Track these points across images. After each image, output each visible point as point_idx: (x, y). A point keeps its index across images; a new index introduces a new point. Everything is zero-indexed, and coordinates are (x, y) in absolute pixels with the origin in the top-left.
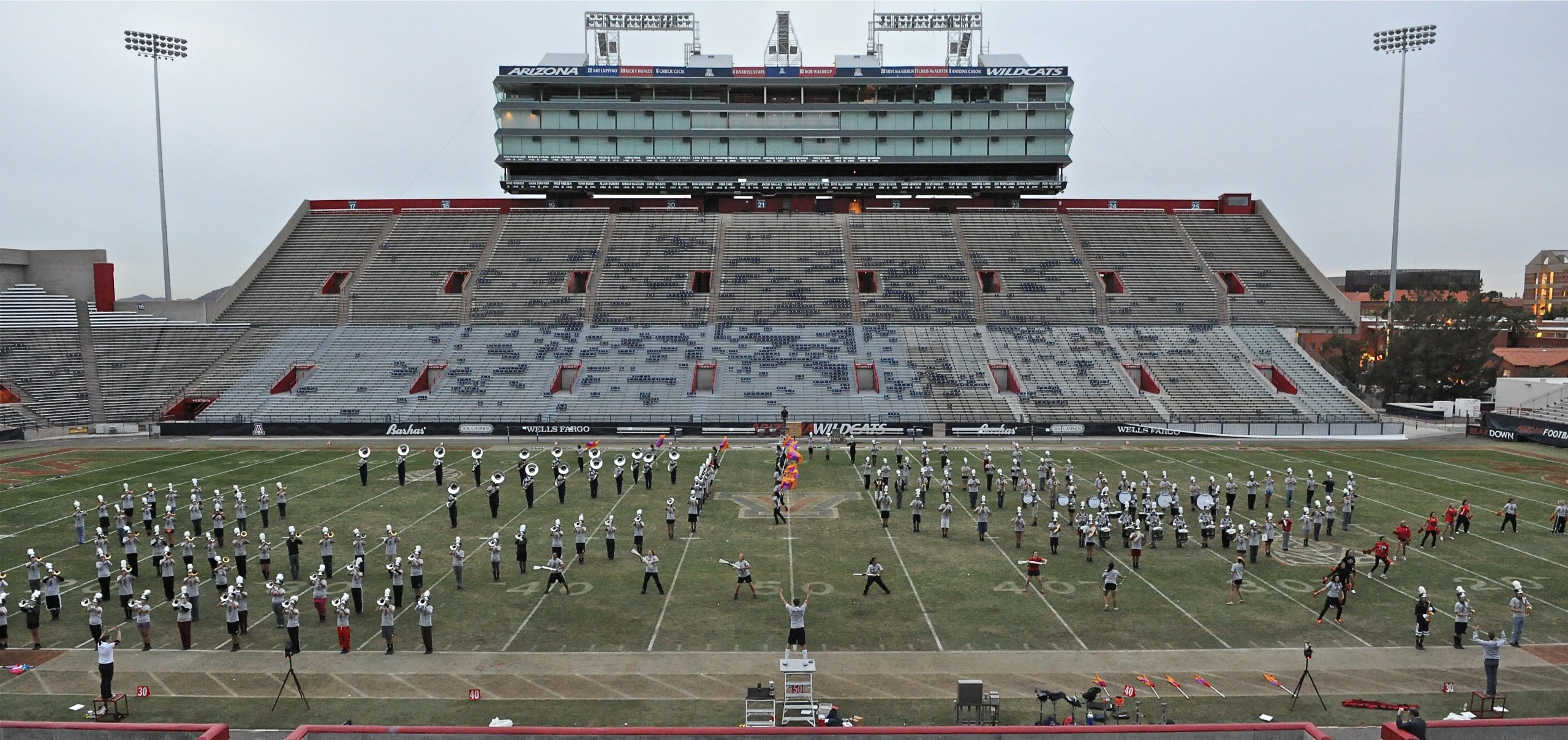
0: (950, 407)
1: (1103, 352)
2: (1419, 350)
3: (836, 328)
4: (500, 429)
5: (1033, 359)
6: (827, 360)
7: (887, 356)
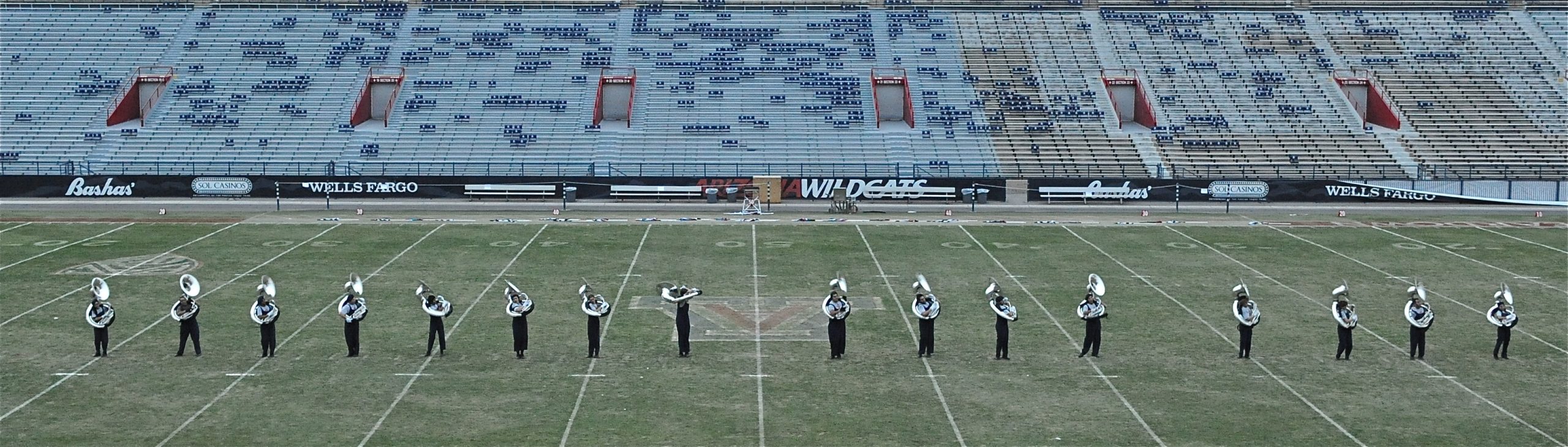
0: (1035, 150)
1: (1302, 57)
3: (841, 16)
4: (262, 187)
5: (1179, 68)
6: (824, 70)
7: (929, 62)
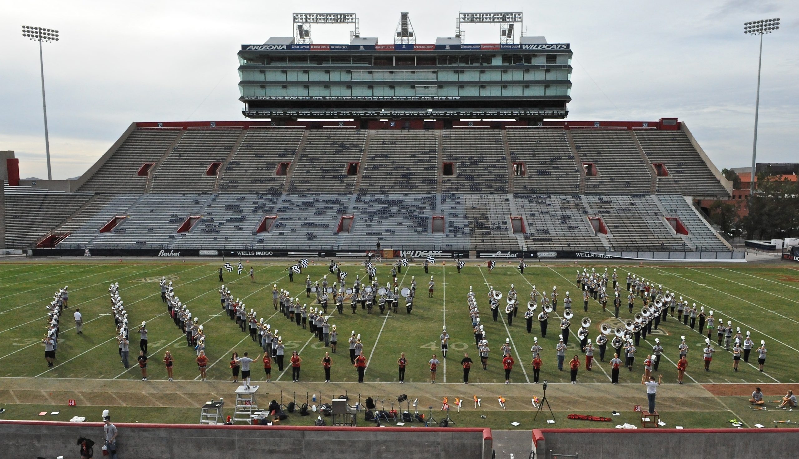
0: (483, 241)
1: (578, 210)
2: (767, 209)
3: (426, 196)
6: (417, 214)
7: (453, 212)
